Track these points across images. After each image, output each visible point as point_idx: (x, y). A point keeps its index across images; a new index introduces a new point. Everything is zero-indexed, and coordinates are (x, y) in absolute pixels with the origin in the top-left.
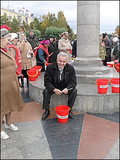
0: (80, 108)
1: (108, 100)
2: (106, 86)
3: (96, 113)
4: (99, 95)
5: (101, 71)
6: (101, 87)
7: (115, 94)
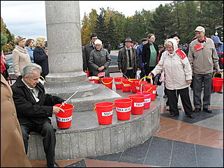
0: (76, 151)
1: (116, 133)
2: (111, 113)
3: (100, 155)
4: (102, 127)
5: (91, 91)
6: (103, 114)
7: (124, 122)
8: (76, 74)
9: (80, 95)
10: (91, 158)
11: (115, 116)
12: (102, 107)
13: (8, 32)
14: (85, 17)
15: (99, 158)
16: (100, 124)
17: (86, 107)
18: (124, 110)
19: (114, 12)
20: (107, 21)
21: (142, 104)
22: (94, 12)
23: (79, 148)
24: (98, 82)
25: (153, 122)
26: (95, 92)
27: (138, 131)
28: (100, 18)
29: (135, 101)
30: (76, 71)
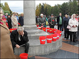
0: (32, 53)
1: (46, 47)
2: (45, 40)
3: (40, 55)
4: (42, 45)
5: (38, 32)
6: (42, 41)
7: (49, 44)
8: (33, 26)
9: (34, 33)
10: (37, 56)
11: (46, 41)
12: (42, 38)
13: (10, 10)
14: (37, 6)
15: (40, 56)
16: (41, 44)
17: (36, 38)
18: (50, 39)
19: (47, 5)
20: (45, 8)
21: (56, 38)
22: (40, 4)
23: (33, 52)
24: (41, 29)
25: (60, 44)
26: (40, 33)
27: (54, 47)
28: (43, 7)
29: (54, 36)
30: (33, 25)
